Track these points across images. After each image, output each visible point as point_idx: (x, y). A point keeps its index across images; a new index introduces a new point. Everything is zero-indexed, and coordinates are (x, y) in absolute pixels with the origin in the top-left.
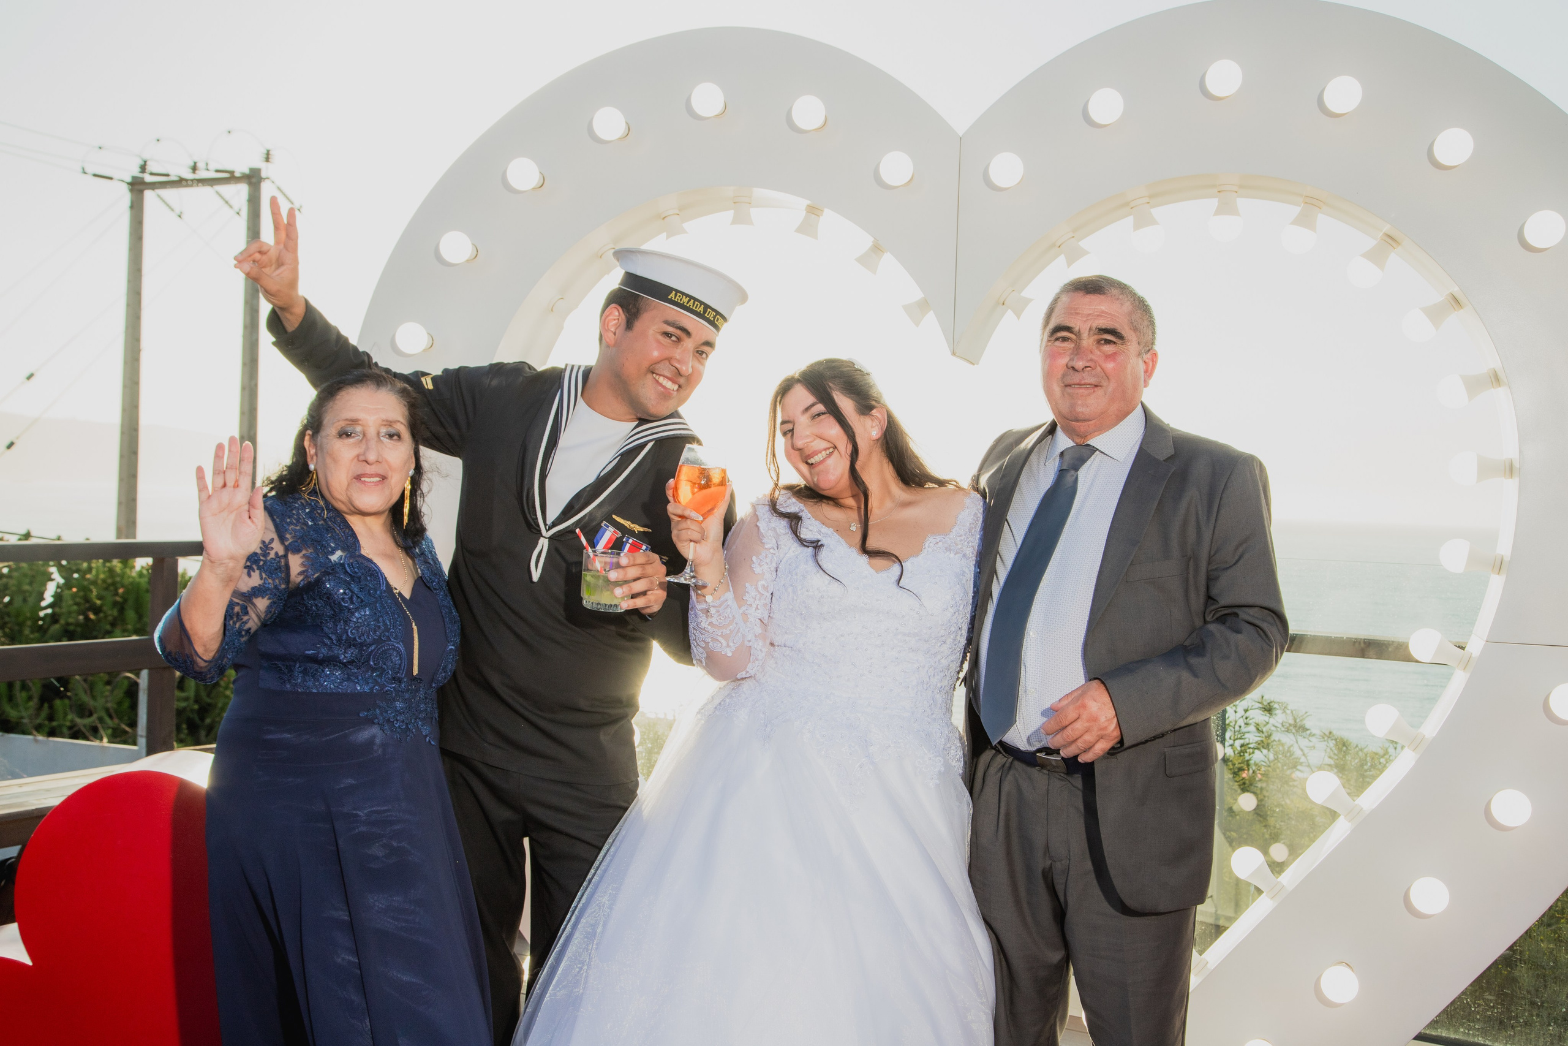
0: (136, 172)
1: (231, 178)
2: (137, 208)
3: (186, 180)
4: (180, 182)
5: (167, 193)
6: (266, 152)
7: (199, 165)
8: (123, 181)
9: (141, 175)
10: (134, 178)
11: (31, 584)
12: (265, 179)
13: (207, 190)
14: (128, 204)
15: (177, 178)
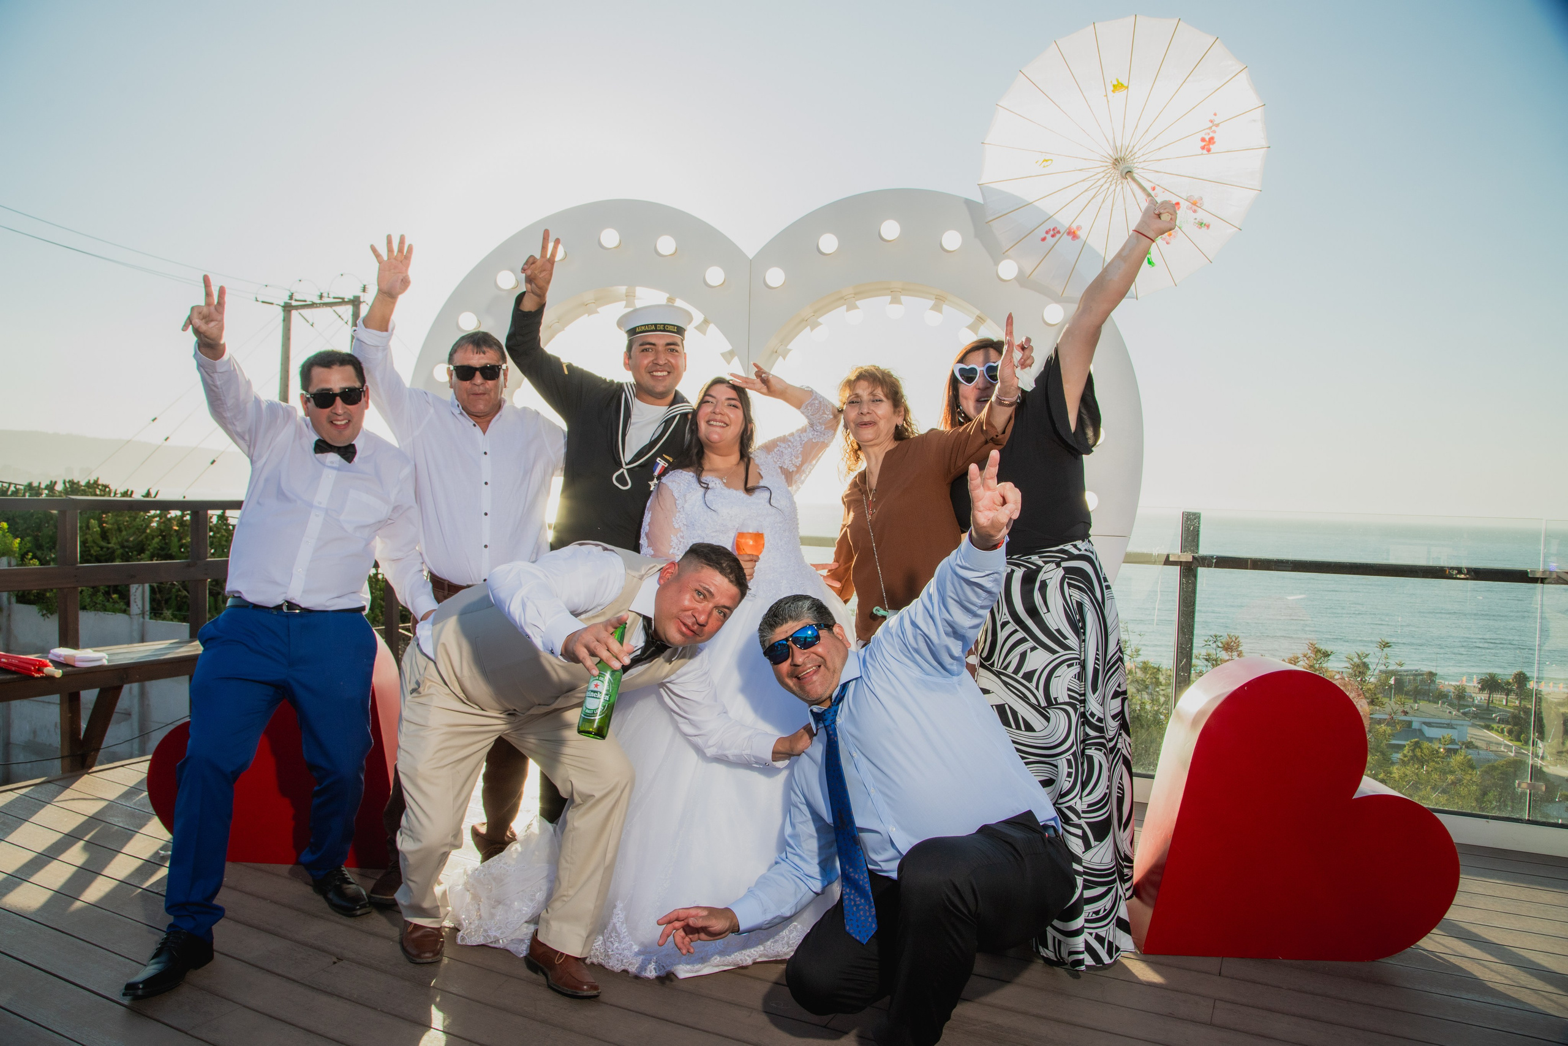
0: (287, 299)
1: (343, 302)
2: (287, 321)
3: (316, 304)
4: (313, 305)
6: (363, 287)
7: (323, 295)
8: (279, 305)
9: (290, 301)
10: (286, 303)
11: (226, 541)
13: (328, 310)
14: (282, 318)
15: (311, 303)
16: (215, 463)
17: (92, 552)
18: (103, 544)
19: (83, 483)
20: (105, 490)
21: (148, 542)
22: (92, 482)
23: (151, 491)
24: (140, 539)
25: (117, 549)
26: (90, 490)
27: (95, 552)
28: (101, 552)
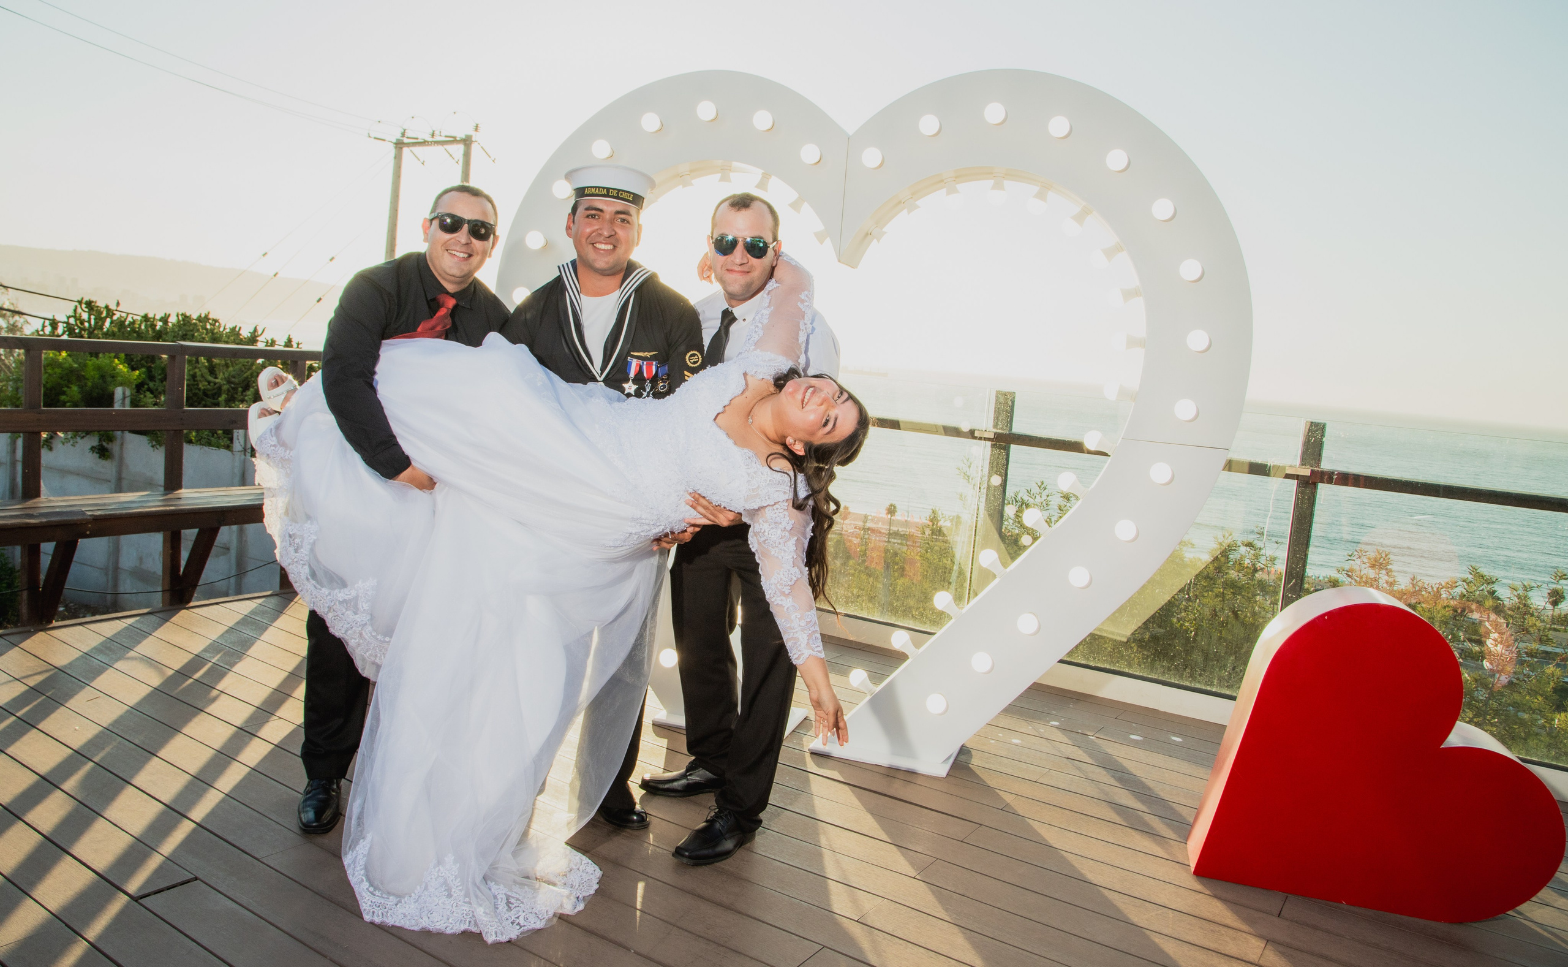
0: (399, 136)
1: (455, 141)
2: (398, 158)
3: (428, 142)
4: (424, 143)
5: (416, 149)
6: (475, 125)
7: (435, 132)
8: (391, 142)
9: (402, 138)
10: (398, 140)
12: (474, 142)
13: (440, 148)
14: (393, 156)
15: (423, 141)
16: (321, 302)
17: (200, 386)
18: (211, 378)
19: (195, 316)
20: (214, 325)
21: (253, 379)
22: (203, 316)
23: (258, 328)
24: (245, 375)
25: (224, 384)
26: (201, 324)
27: (203, 386)
28: (208, 386)
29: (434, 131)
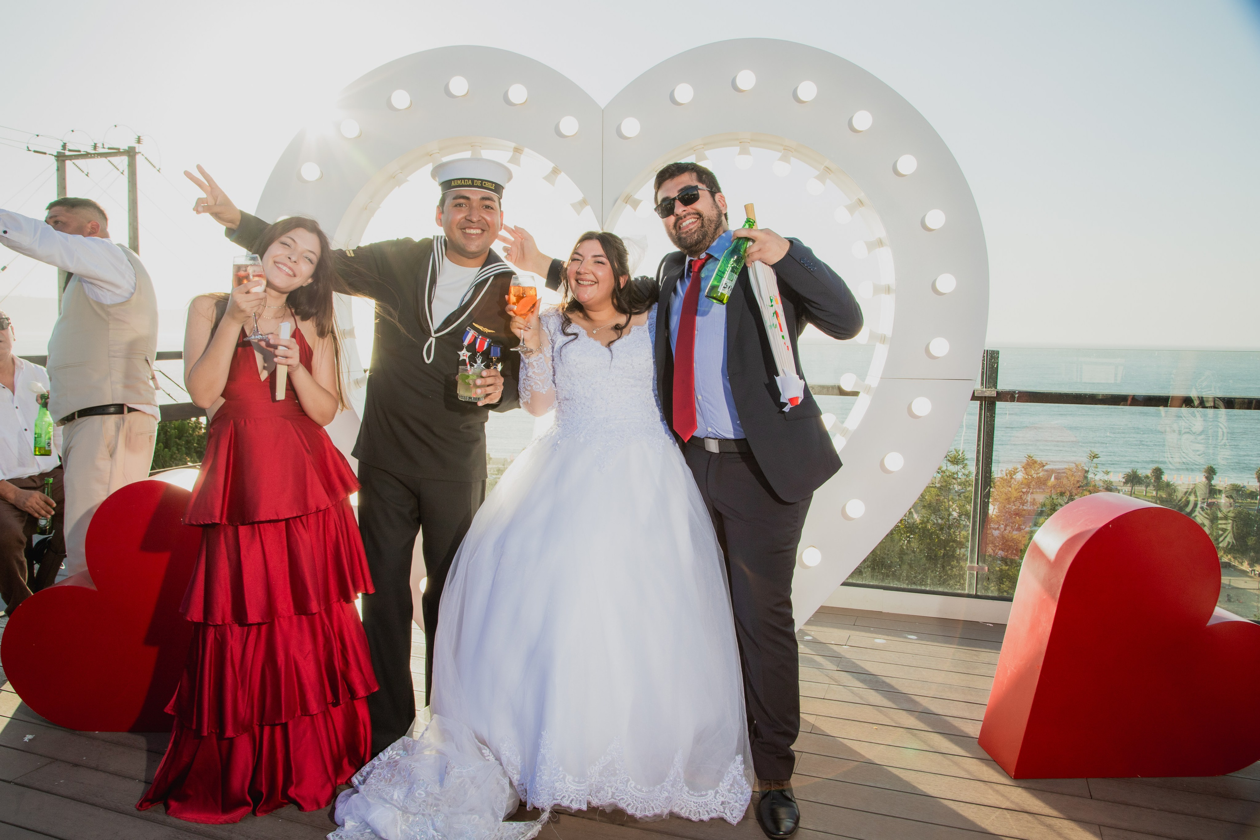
0: (59, 149)
1: (117, 152)
2: (61, 171)
3: (91, 154)
4: (87, 155)
6: (137, 137)
7: (98, 145)
8: (52, 155)
9: (63, 151)
10: (58, 152)
12: (138, 153)
13: (103, 160)
14: (56, 168)
15: (85, 153)
29: (96, 144)
